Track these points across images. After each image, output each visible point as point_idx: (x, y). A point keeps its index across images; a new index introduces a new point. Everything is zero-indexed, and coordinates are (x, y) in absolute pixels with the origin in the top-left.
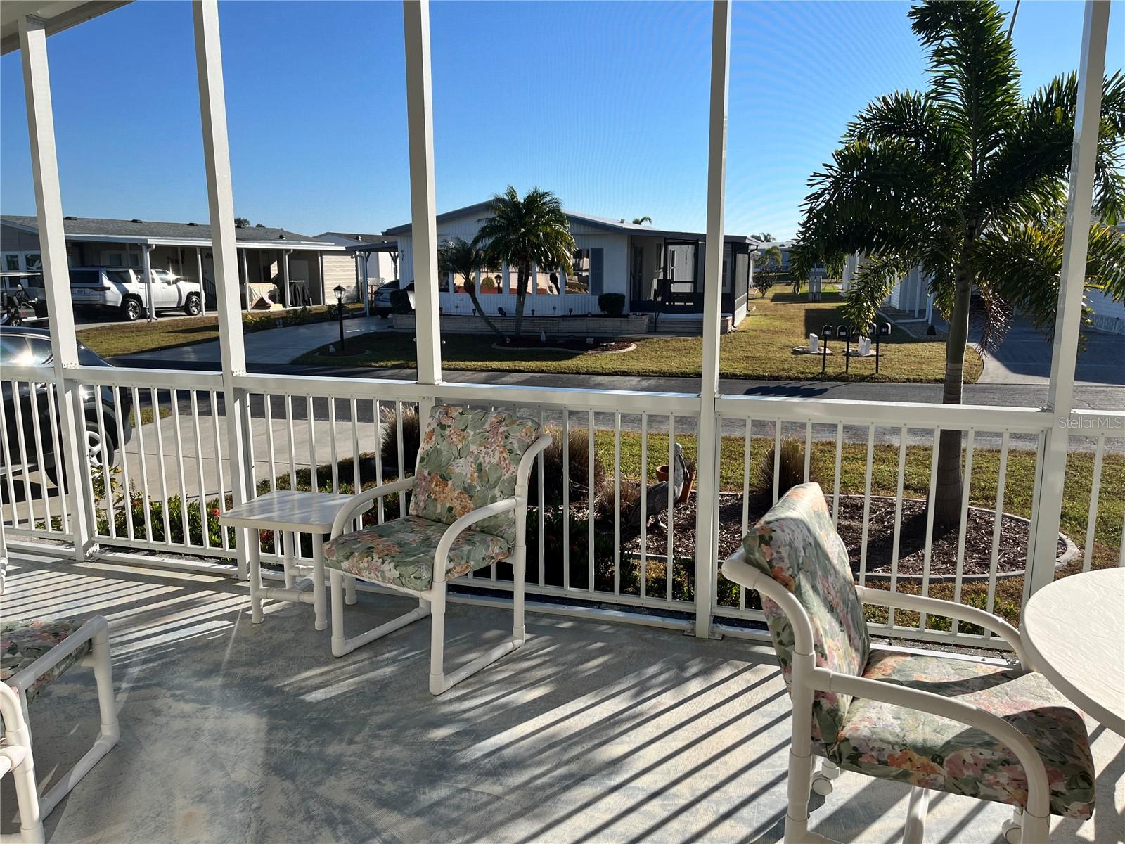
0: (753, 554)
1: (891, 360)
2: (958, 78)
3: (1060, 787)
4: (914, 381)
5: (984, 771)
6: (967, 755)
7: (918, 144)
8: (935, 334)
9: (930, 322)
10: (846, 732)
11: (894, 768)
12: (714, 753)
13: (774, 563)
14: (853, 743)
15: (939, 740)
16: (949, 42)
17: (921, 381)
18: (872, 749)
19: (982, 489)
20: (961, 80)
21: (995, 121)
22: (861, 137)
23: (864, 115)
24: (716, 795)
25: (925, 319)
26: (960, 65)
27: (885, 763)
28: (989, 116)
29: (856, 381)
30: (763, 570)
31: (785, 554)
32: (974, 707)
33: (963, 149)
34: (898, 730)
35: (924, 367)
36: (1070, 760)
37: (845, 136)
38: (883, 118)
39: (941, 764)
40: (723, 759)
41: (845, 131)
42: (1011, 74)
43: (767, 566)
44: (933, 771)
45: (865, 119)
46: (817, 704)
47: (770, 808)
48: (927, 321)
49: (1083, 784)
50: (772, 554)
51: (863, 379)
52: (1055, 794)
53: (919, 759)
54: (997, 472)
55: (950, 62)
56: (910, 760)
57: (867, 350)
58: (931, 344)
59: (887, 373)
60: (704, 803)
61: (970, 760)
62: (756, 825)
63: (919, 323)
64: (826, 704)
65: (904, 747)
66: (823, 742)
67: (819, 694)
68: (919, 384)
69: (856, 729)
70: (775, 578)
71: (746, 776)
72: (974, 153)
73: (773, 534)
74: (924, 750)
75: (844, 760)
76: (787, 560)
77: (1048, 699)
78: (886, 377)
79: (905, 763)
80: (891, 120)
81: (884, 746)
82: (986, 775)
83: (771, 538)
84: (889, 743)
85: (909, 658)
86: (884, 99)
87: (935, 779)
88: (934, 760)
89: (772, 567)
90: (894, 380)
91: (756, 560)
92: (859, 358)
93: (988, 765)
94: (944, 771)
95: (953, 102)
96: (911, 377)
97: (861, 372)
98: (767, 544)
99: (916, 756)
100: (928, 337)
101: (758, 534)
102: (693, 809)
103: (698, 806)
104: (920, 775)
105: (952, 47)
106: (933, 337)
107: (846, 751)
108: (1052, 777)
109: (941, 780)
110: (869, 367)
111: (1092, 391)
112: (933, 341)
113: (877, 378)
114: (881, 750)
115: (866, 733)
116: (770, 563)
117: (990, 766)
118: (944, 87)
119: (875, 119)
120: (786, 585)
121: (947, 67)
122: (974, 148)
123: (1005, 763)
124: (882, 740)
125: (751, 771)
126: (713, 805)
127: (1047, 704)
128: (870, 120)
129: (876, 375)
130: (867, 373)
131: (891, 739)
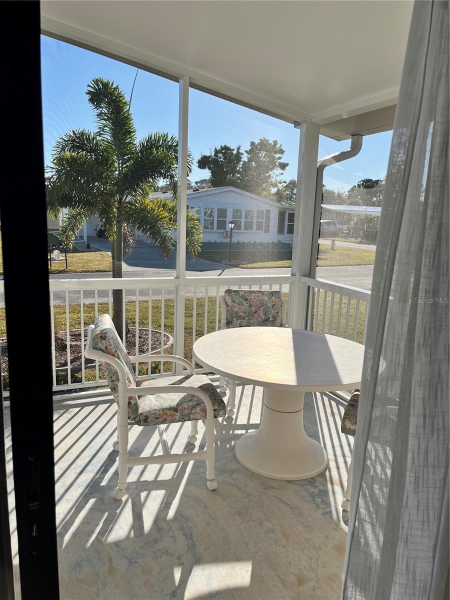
0: (98, 345)
1: (72, 262)
2: (109, 128)
3: (216, 407)
4: (86, 272)
5: (192, 409)
6: (185, 406)
7: (91, 156)
8: (90, 248)
9: (86, 242)
10: (140, 411)
11: (161, 419)
12: (64, 451)
13: (108, 347)
14: (144, 415)
15: (174, 404)
16: (105, 110)
17: (89, 271)
18: (152, 414)
19: (131, 319)
20: (111, 129)
21: (127, 150)
22: (63, 149)
23: (63, 138)
24: (73, 466)
25: (84, 241)
26: (109, 122)
27: (158, 418)
28: (124, 148)
29: (57, 273)
30: (103, 351)
31: (112, 343)
32: (188, 386)
33: (113, 162)
34: (159, 405)
35: (89, 265)
36: (217, 398)
37: (55, 147)
38: (74, 141)
39: (177, 412)
40: (70, 452)
41: (55, 145)
42: (132, 130)
43: (105, 349)
44: (175, 415)
45: (65, 141)
46: (129, 403)
47: (99, 463)
48: (85, 241)
49: (222, 404)
50: (107, 343)
51: (60, 272)
52: (215, 410)
53: (169, 412)
54: (135, 311)
55: (105, 120)
56: (166, 414)
57: (58, 257)
58: (90, 253)
59: (72, 268)
60: (69, 471)
61: (186, 407)
62: (96, 471)
63: (81, 242)
64: (133, 402)
65: (163, 410)
66: (133, 417)
67: (130, 398)
68: (89, 273)
69: (144, 409)
70: (108, 353)
71: (83, 455)
72: (119, 164)
73: (106, 335)
74: (170, 409)
75: (142, 422)
76: (113, 345)
77: (202, 382)
78: (72, 271)
79: (164, 415)
80: (77, 142)
81: (156, 412)
82: (193, 411)
83: (106, 336)
84: (158, 410)
85: (151, 381)
86: (73, 132)
87: (176, 418)
88: (174, 411)
89: (107, 349)
90: (76, 272)
91: (99, 347)
92: (56, 261)
93: (193, 407)
94: (178, 414)
95: (107, 139)
96: (84, 270)
97: (58, 269)
98: (104, 339)
99: (168, 412)
100: (88, 250)
101: (99, 336)
102: (64, 476)
103: (66, 474)
104: (170, 418)
105: (106, 113)
106: (90, 250)
107: (142, 418)
108: (214, 404)
109: (177, 418)
110: (62, 265)
111: (162, 273)
112: (91, 252)
113: (68, 271)
114: (155, 414)
115: (149, 409)
116: (106, 348)
117: (194, 407)
118: (103, 131)
119: (69, 140)
120: (113, 356)
121: (103, 122)
122: (119, 162)
123: (198, 404)
124: (155, 410)
125: (85, 452)
126: (73, 471)
127: (203, 384)
128: (67, 141)
129: (67, 270)
130: (62, 269)
131: (158, 408)
